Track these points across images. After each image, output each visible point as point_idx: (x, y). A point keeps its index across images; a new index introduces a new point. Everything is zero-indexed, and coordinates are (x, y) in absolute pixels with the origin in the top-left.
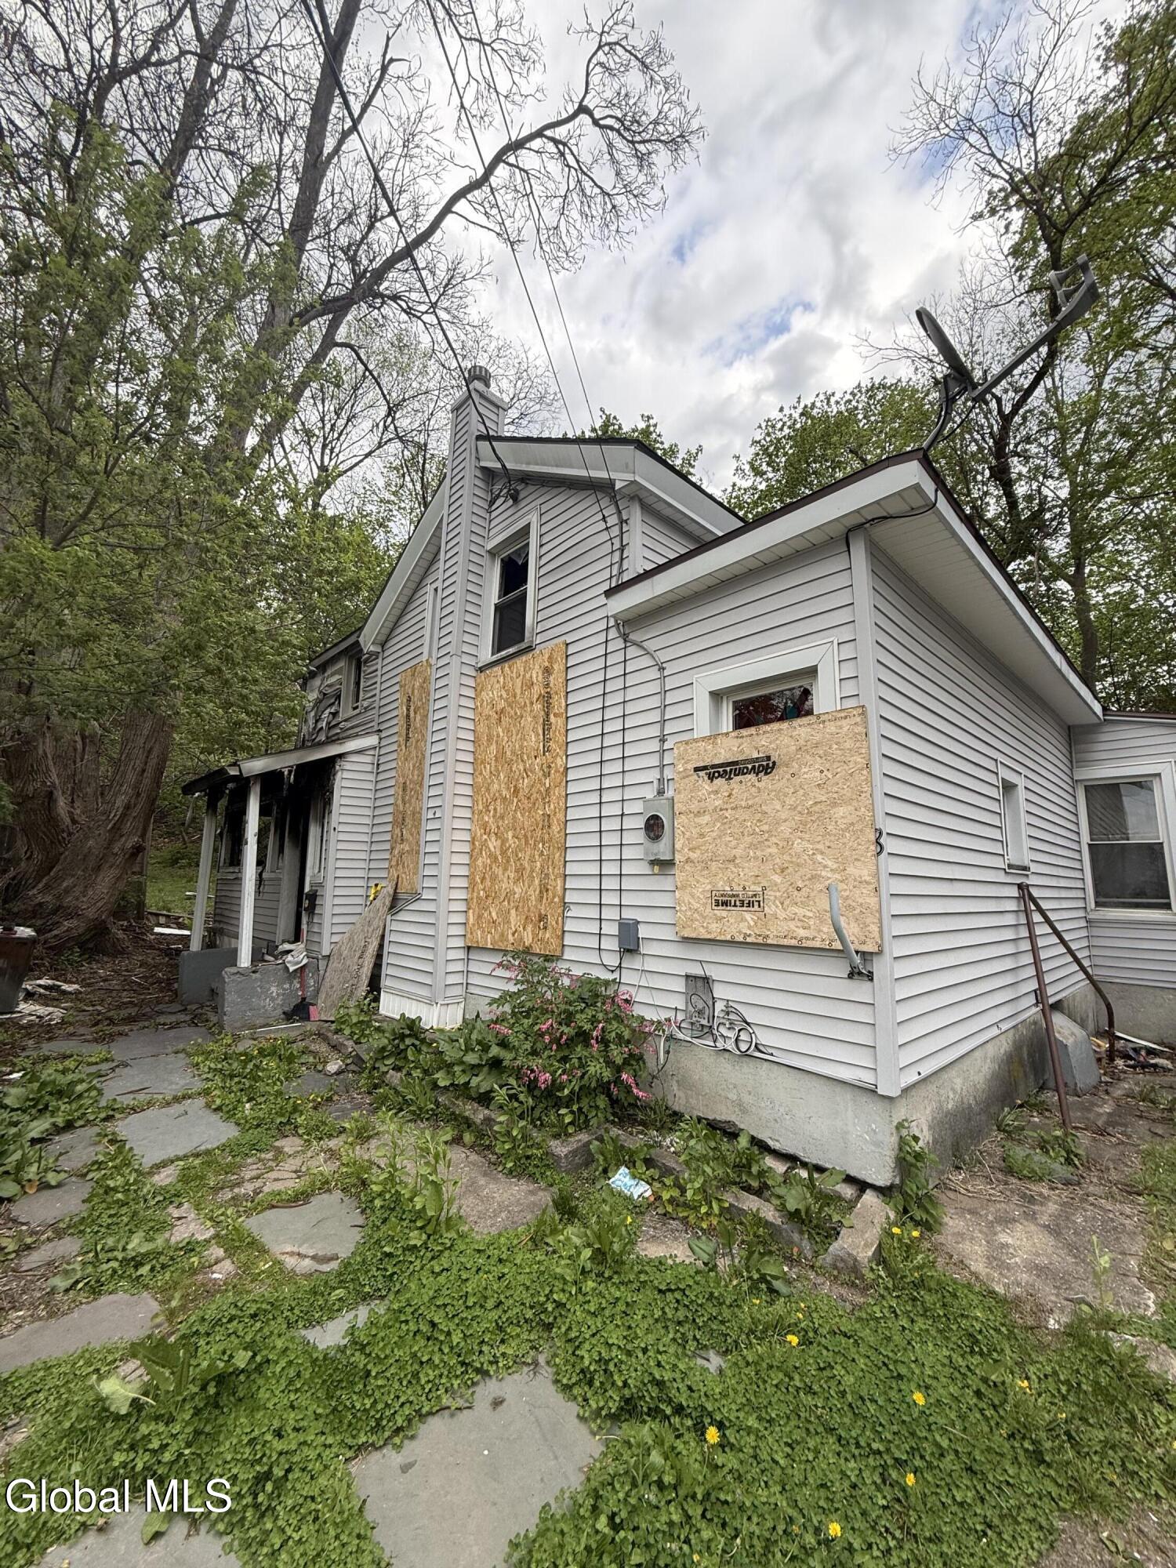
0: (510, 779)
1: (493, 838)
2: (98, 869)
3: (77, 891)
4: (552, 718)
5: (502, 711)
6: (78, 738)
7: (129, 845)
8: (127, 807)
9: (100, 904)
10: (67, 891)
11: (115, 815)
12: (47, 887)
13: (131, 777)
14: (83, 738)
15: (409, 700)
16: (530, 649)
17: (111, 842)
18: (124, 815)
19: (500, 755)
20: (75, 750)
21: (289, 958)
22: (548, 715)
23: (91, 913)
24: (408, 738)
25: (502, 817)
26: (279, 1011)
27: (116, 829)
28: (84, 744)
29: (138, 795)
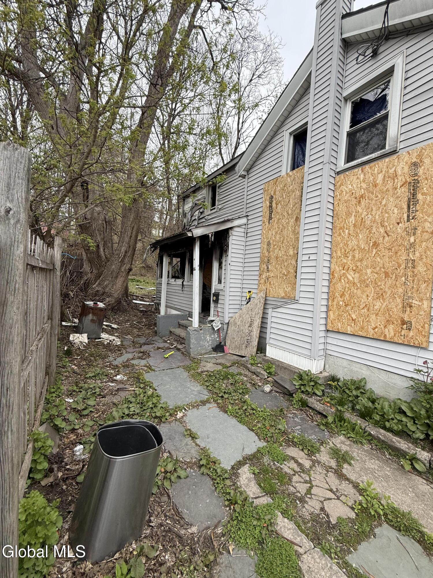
0: (368, 238)
1: (352, 273)
2: (117, 277)
3: (110, 286)
4: (420, 196)
5: (362, 196)
6: (104, 222)
7: (127, 268)
8: (126, 252)
9: (118, 292)
10: (106, 286)
11: (122, 255)
12: (99, 284)
13: (127, 239)
14: (106, 222)
15: (272, 197)
16: (394, 152)
17: (121, 266)
18: (125, 256)
19: (360, 224)
20: (103, 227)
21: (214, 324)
22: (414, 195)
23: (116, 295)
24: (270, 218)
25: (361, 260)
26: (210, 347)
27: (122, 261)
28: (106, 225)
29: (130, 247)
